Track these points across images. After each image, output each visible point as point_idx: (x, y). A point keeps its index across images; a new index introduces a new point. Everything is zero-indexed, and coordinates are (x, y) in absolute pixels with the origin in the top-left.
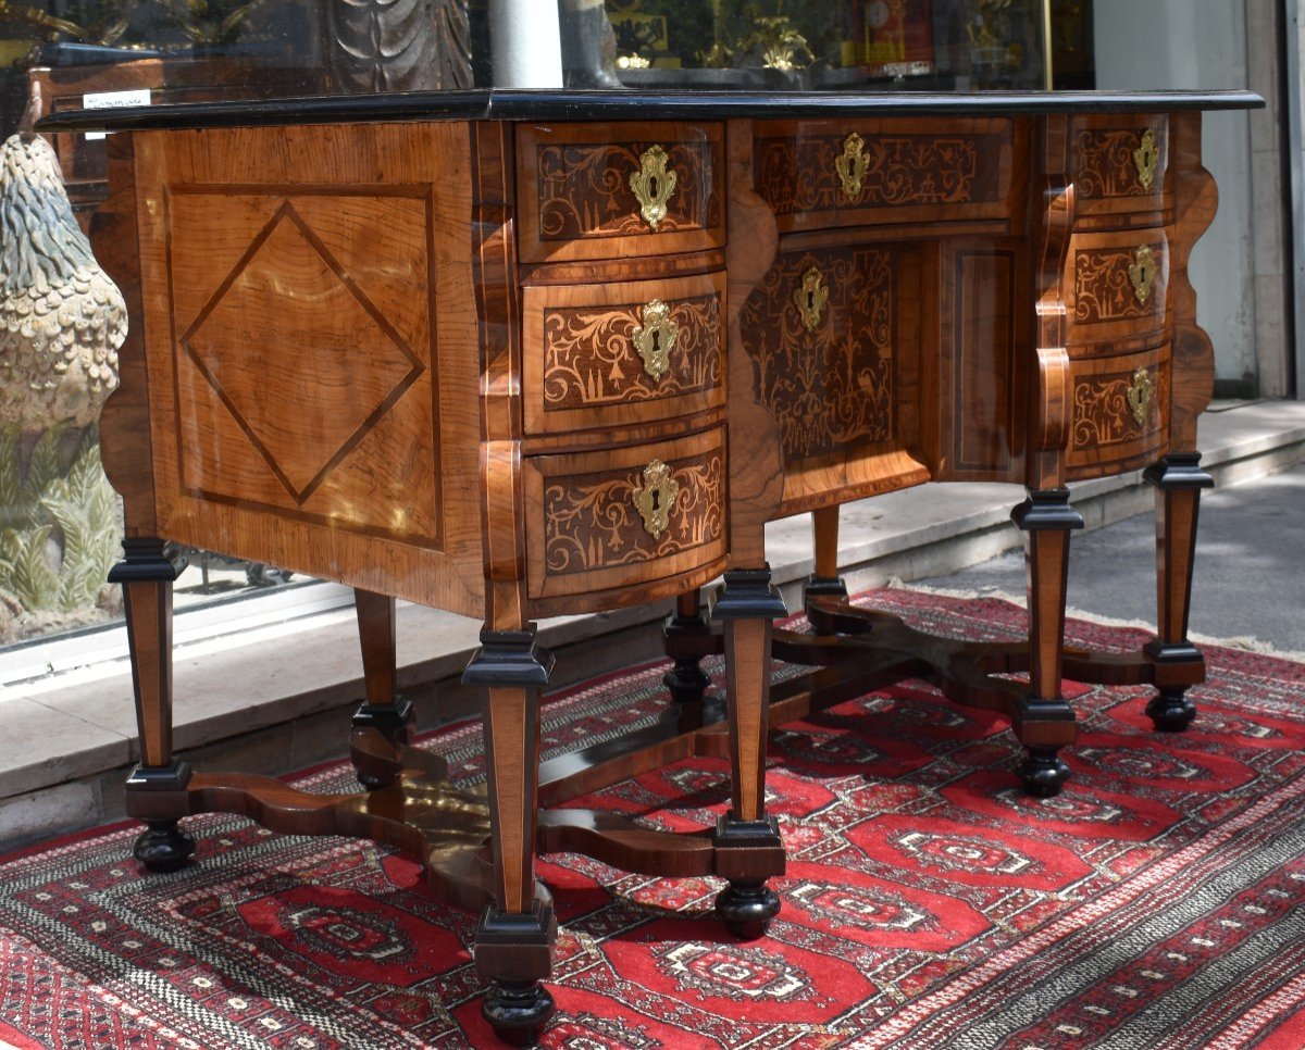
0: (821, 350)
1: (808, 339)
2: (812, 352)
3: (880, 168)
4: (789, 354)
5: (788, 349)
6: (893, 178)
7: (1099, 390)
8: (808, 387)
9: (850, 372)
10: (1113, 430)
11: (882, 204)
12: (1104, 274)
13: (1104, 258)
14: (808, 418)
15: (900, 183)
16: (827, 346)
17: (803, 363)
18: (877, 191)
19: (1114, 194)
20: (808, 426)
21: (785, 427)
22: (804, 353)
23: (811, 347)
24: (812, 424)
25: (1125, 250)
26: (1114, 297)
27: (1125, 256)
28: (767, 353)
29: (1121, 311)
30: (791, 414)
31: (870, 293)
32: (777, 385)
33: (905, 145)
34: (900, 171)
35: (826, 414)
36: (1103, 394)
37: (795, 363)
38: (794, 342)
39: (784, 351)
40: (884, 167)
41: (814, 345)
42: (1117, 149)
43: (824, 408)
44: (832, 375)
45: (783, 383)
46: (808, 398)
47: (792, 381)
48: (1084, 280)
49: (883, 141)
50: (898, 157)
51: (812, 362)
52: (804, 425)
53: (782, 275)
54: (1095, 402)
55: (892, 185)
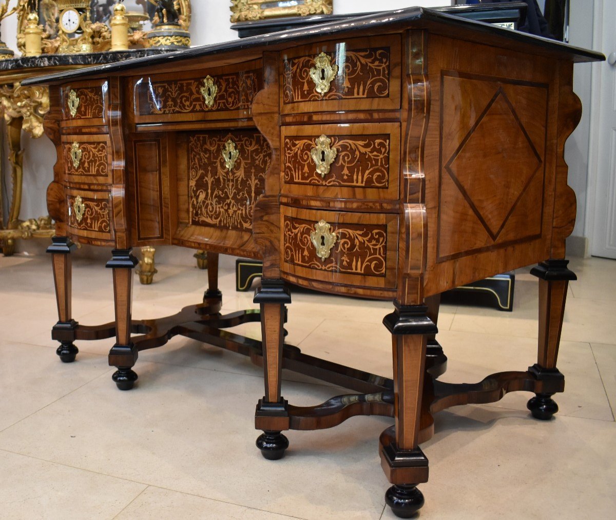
0: (237, 180)
1: (230, 174)
2: (232, 180)
3: (224, 91)
4: (222, 180)
5: (221, 177)
6: (230, 96)
7: (295, 228)
8: (230, 197)
9: (253, 195)
10: (303, 257)
11: (227, 109)
12: (297, 152)
13: (297, 142)
14: (231, 211)
15: (233, 98)
16: (240, 179)
17: (228, 185)
18: (224, 103)
19: (300, 100)
20: (231, 215)
21: (220, 212)
22: (229, 180)
23: (232, 178)
24: (233, 215)
25: (310, 138)
26: (302, 169)
27: (310, 142)
28: (211, 177)
29: (306, 178)
30: (222, 207)
31: (265, 156)
32: (216, 192)
33: (233, 79)
34: (233, 92)
35: (240, 212)
36: (296, 231)
37: (224, 184)
38: (224, 174)
39: (219, 178)
40: (226, 91)
41: (234, 178)
42: (301, 70)
43: (239, 209)
44: (243, 194)
45: (218, 192)
46: (230, 202)
47: (223, 192)
48: (288, 155)
49: (224, 78)
50: (231, 85)
51: (233, 186)
52: (229, 214)
53: (217, 143)
54: (293, 234)
55: (230, 100)
